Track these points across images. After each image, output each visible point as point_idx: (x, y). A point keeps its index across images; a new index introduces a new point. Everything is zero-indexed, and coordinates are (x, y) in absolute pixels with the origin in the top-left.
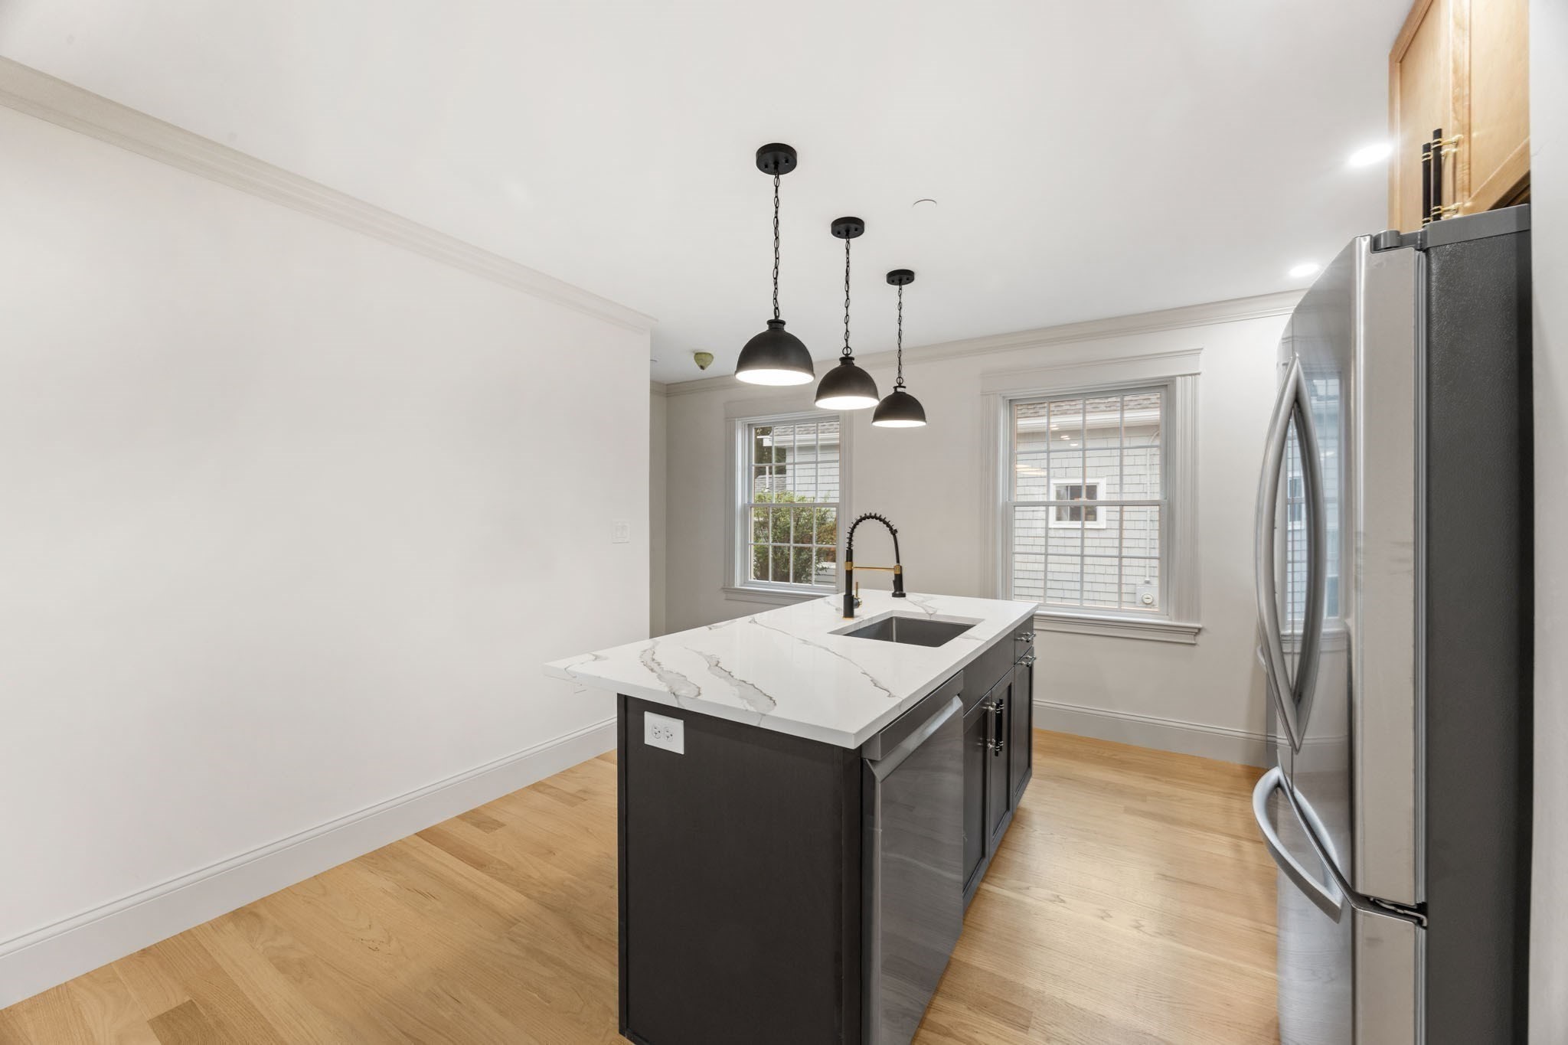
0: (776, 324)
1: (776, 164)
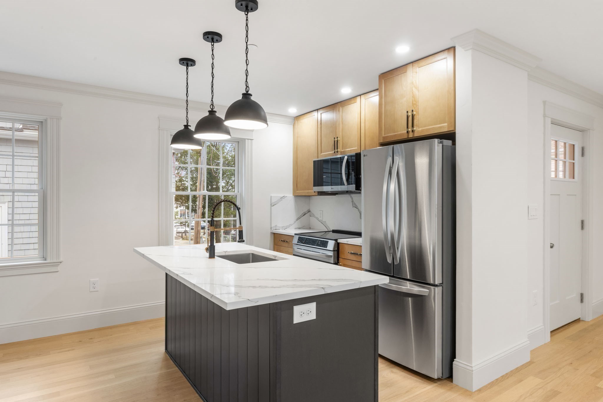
0: (246, 95)
1: (247, 7)
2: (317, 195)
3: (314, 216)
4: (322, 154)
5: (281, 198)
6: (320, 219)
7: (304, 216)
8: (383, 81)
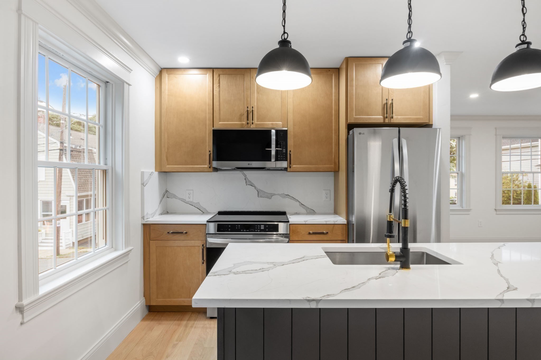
2: (212, 171)
3: (175, 196)
4: (220, 123)
5: (150, 174)
6: (187, 200)
7: (163, 197)
8: (354, 64)
